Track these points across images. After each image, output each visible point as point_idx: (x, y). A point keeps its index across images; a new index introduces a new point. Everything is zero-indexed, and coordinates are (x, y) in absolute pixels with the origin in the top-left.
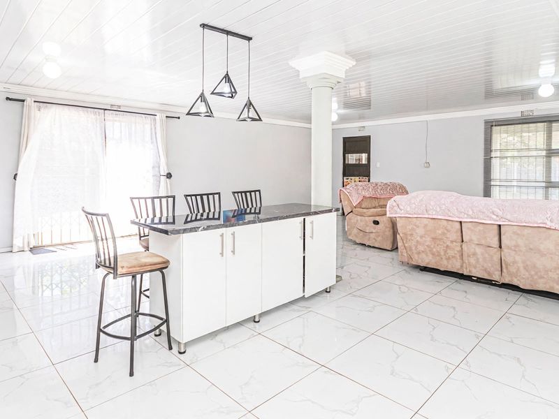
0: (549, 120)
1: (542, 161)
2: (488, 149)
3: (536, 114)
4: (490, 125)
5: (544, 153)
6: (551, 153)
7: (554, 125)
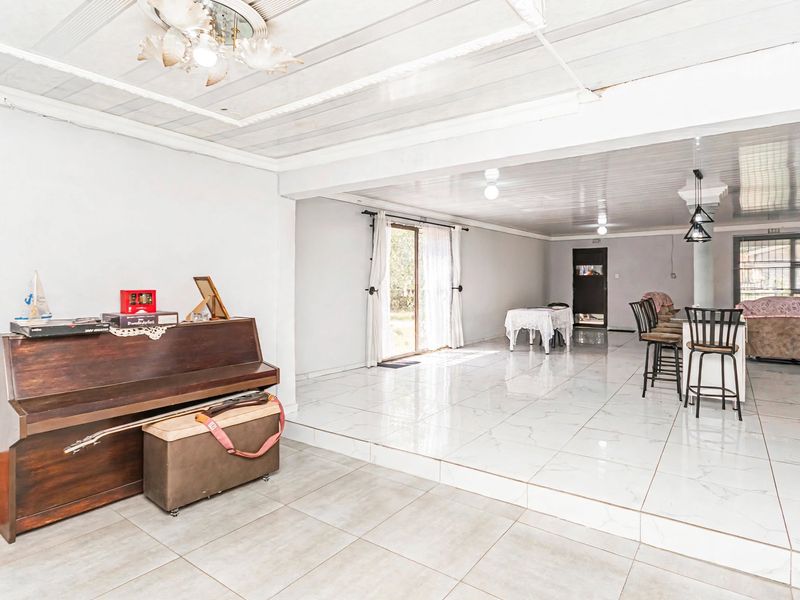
0: (793, 237)
1: (787, 271)
2: (736, 261)
3: (782, 231)
4: (738, 240)
5: (789, 265)
6: (794, 265)
7: (798, 241)
